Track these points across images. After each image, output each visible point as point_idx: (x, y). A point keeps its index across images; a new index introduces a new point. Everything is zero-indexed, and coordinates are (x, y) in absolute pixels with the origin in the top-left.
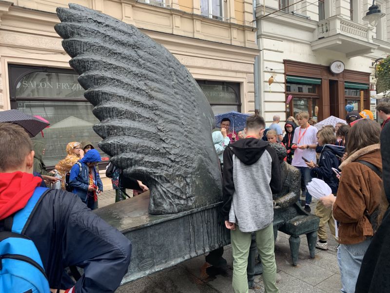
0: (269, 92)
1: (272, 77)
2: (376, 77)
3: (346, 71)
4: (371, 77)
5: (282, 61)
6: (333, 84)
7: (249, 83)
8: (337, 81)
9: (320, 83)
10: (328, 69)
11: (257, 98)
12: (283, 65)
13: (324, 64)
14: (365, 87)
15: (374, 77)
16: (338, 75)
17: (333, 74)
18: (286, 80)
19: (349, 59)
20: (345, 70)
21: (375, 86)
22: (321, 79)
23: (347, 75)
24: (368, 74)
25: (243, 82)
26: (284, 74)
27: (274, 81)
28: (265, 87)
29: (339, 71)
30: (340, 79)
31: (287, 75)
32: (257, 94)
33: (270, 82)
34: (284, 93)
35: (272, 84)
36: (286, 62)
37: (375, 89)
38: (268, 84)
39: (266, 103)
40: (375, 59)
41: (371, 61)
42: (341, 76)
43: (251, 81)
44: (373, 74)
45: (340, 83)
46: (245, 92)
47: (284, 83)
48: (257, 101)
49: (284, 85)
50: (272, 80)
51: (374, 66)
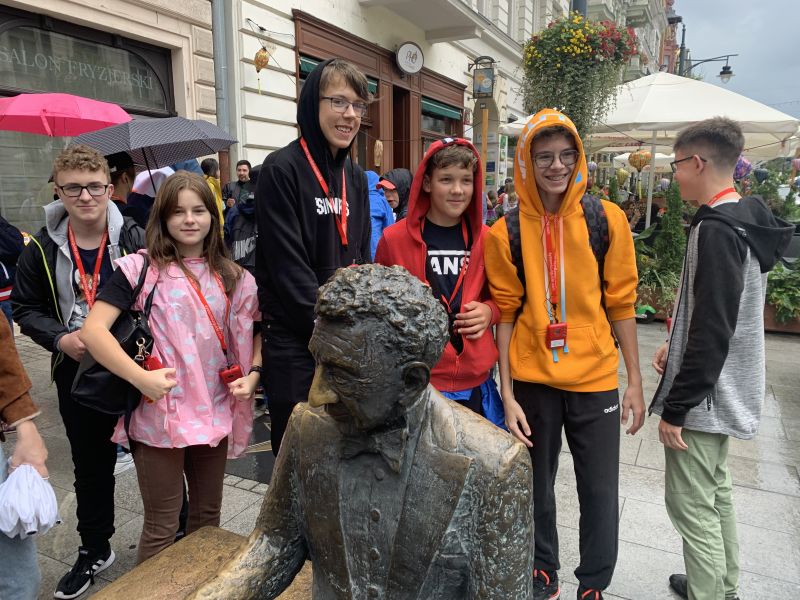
0: (256, 92)
1: (264, 49)
2: (474, 97)
3: (425, 72)
4: (466, 95)
5: (290, 13)
6: (400, 96)
7: (199, 53)
8: (407, 93)
9: (374, 91)
10: (391, 58)
11: (221, 102)
12: (292, 24)
13: (383, 45)
14: (456, 115)
15: (471, 96)
16: (410, 76)
17: (399, 72)
18: (299, 67)
19: (431, 44)
20: (423, 69)
21: (471, 116)
22: (377, 80)
23: (427, 81)
24: (461, 88)
25: (179, 49)
26: (295, 49)
27: (271, 63)
28: (246, 75)
29: (412, 68)
30: (414, 89)
31: (302, 54)
32: (223, 93)
35: (263, 70)
36: (298, 17)
37: (471, 122)
38: (254, 68)
39: (249, 123)
40: (473, 56)
41: (466, 61)
42: (416, 82)
43: (205, 50)
44: (470, 89)
45: (413, 97)
46: (186, 79)
47: (294, 75)
48: (223, 113)
49: (294, 79)
50: (265, 58)
51: (472, 73)
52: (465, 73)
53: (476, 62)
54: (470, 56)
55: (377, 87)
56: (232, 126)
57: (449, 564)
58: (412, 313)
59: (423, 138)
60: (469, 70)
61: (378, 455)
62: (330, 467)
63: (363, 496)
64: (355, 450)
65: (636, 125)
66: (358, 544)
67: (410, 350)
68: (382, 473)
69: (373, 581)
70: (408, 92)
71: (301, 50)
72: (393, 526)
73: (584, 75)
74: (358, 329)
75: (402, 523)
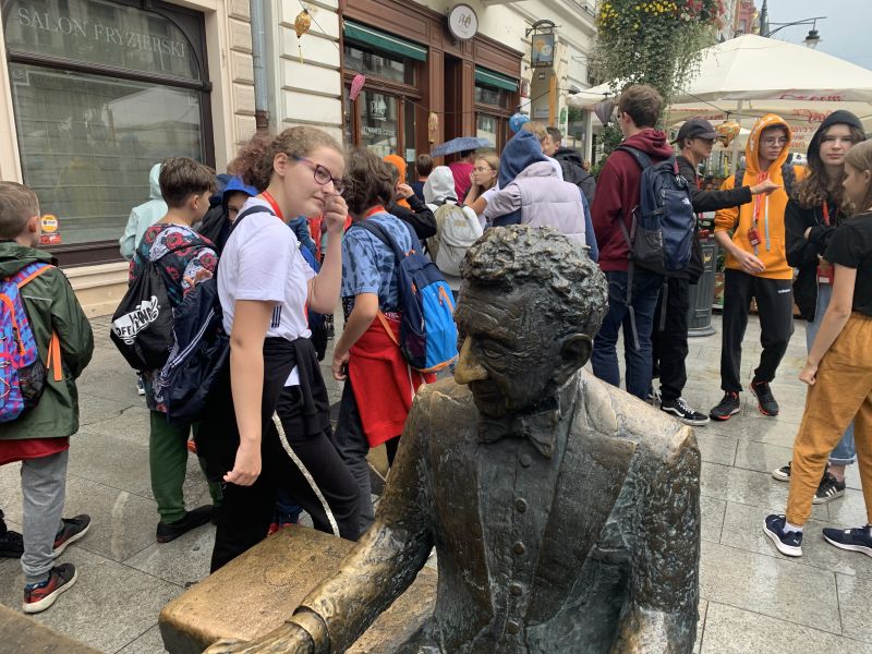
0: (297, 60)
1: (306, 12)
2: (532, 66)
3: (479, 38)
4: (523, 64)
6: (452, 65)
7: (235, 17)
8: (459, 61)
9: (424, 59)
10: (442, 22)
11: (259, 72)
13: (434, 7)
14: (512, 86)
15: (529, 66)
16: (462, 42)
17: (449, 37)
18: (343, 32)
19: (485, 7)
20: (478, 34)
21: (529, 88)
22: (427, 47)
23: (481, 49)
24: (518, 56)
25: (214, 12)
26: (338, 11)
27: (313, 27)
28: (286, 41)
29: (466, 33)
30: (467, 57)
31: (346, 18)
32: (261, 62)
33: (301, 28)
34: (339, 70)
35: (303, 36)
37: (529, 94)
38: (294, 33)
39: (289, 95)
40: (530, 19)
41: (524, 25)
42: (469, 49)
43: (242, 13)
44: (528, 57)
45: (466, 67)
46: (222, 46)
47: (337, 41)
48: (261, 83)
49: (337, 45)
50: (307, 21)
51: (530, 39)
52: (522, 40)
53: (535, 27)
54: (529, 20)
55: (428, 55)
56: (271, 99)
57: (607, 560)
58: (577, 277)
59: (476, 113)
60: (527, 35)
61: (526, 439)
62: (467, 453)
63: (506, 484)
64: (498, 434)
65: (722, 94)
66: (499, 538)
67: (573, 321)
68: (528, 459)
69: (515, 578)
70: (461, 60)
71: (345, 13)
72: (541, 517)
73: (666, 37)
74: (516, 295)
75: (553, 513)
